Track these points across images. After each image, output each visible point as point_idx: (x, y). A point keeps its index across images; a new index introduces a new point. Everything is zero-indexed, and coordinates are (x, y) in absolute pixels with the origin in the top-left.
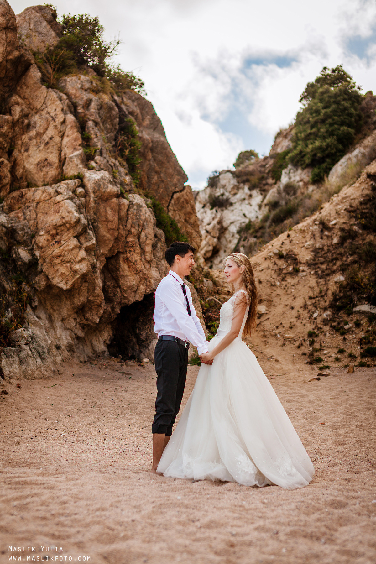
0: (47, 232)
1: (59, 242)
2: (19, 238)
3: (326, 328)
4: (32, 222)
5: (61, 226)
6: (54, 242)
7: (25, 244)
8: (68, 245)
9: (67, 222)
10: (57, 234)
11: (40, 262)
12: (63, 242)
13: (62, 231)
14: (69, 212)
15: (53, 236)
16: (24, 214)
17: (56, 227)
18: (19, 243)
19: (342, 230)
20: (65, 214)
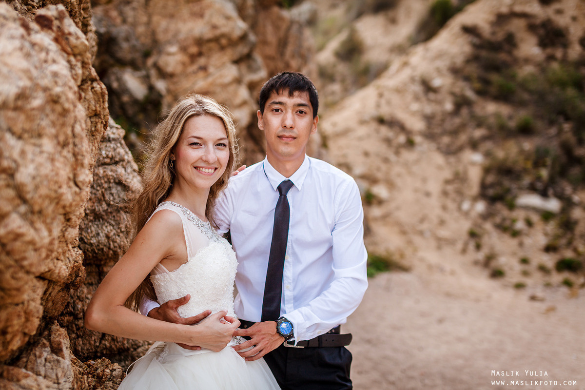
0: (184, 49)
1: (204, 69)
2: (120, 54)
3: (488, 226)
4: (141, 29)
5: (210, 41)
6: (194, 67)
7: (134, 66)
8: (221, 76)
9: (223, 35)
10: (200, 54)
11: (167, 100)
12: (211, 69)
13: (210, 50)
14: (228, 18)
15: (193, 58)
16: (121, 13)
17: (200, 42)
18: (122, 63)
19: (453, 94)
20: (219, 21)
